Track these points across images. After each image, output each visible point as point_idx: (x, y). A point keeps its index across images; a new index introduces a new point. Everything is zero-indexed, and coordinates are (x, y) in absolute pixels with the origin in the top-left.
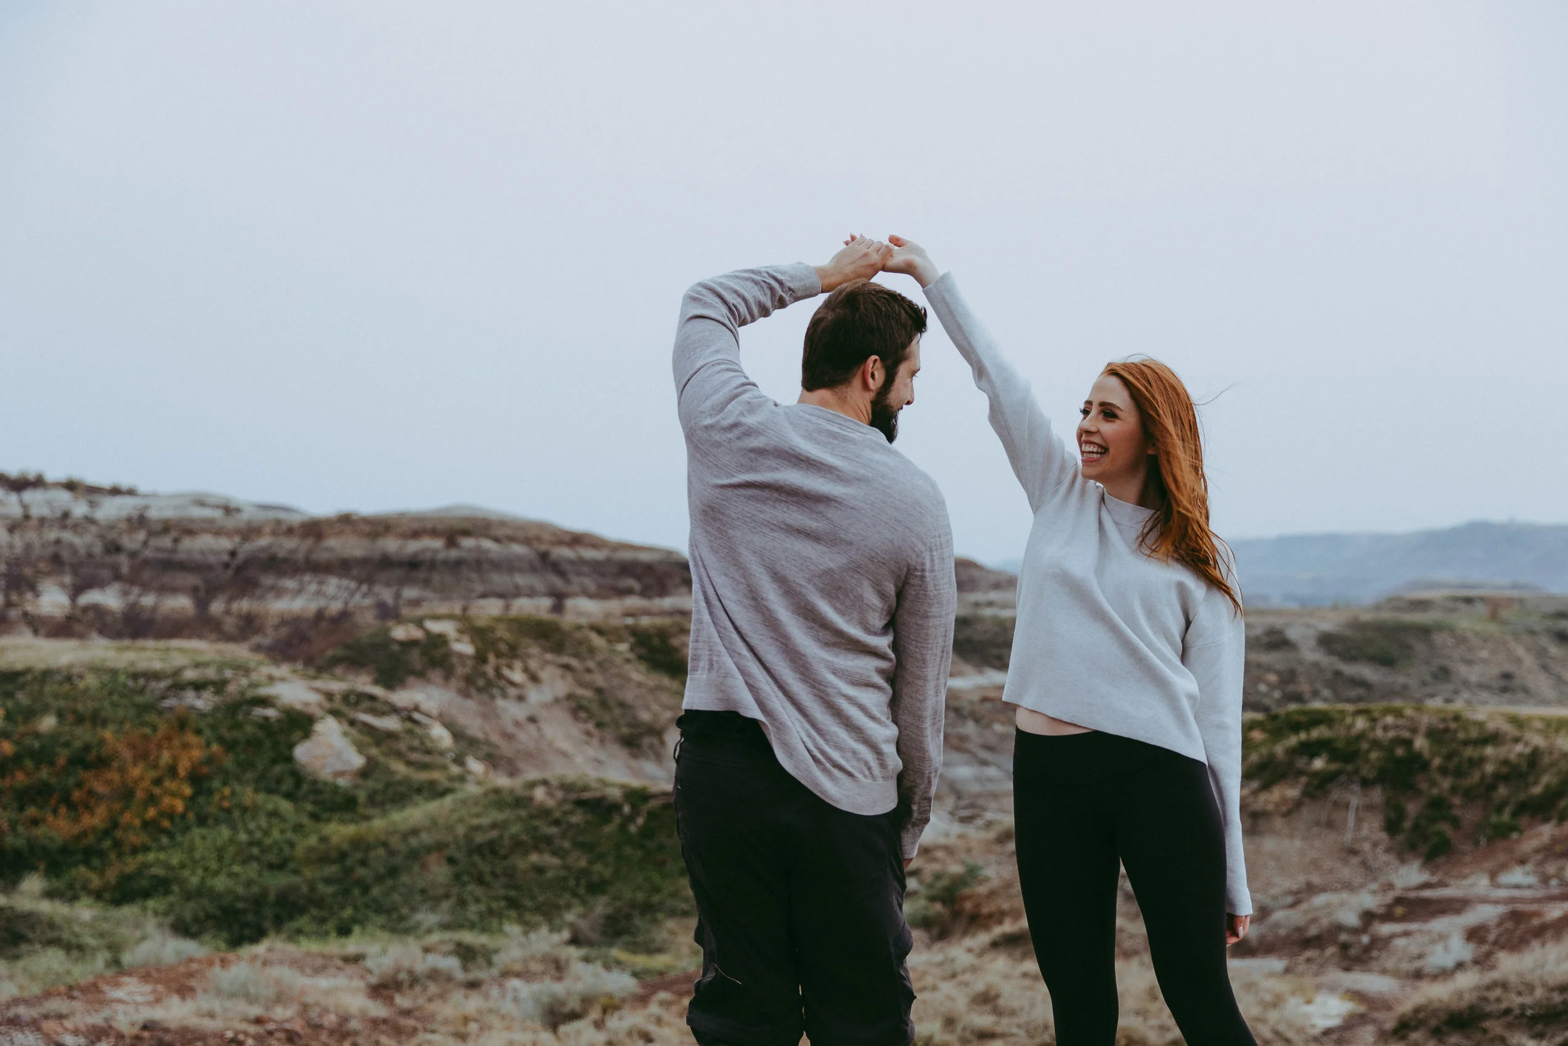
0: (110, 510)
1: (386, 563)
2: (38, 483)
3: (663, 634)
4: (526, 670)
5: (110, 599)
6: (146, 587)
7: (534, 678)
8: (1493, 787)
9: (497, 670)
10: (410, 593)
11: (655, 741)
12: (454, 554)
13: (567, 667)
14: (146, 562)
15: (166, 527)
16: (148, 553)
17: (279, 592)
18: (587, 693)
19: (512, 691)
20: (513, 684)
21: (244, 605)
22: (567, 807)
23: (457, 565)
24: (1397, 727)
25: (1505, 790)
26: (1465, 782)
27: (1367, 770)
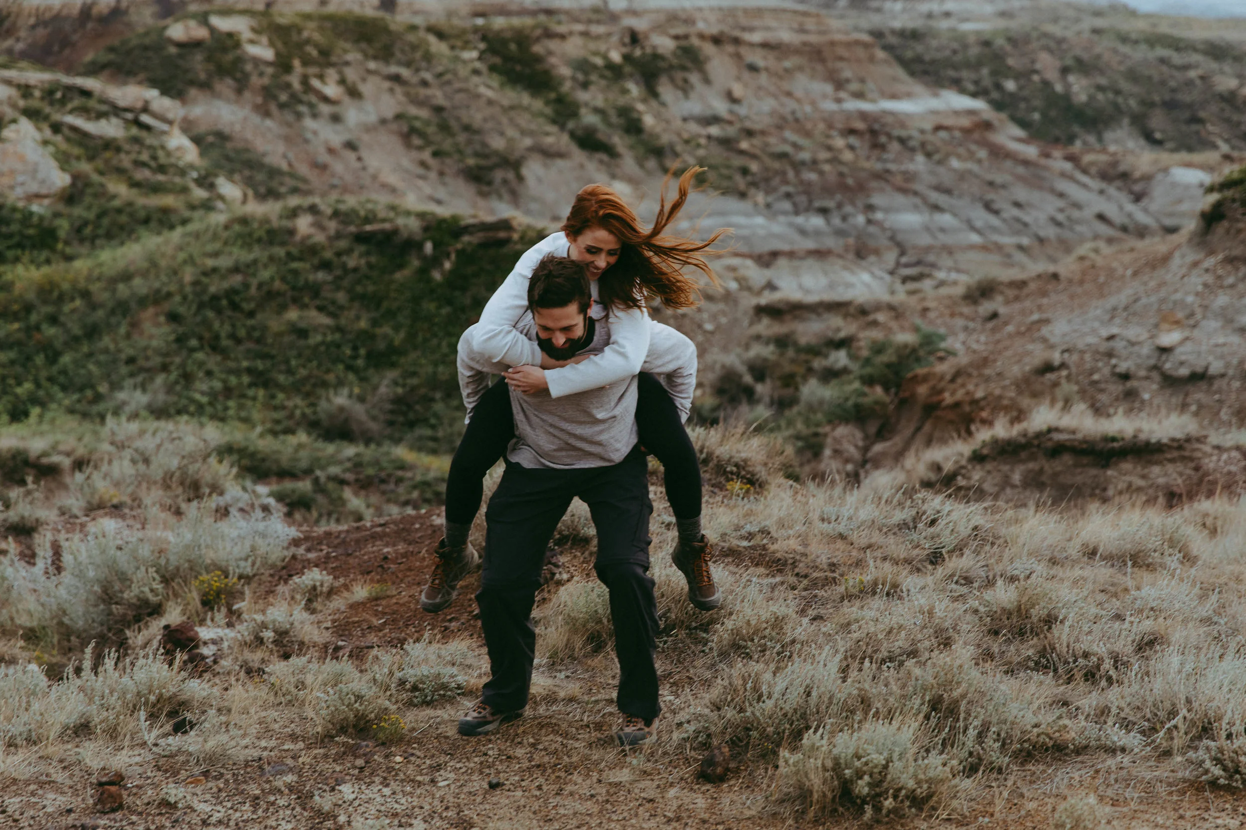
3: (522, 39)
4: (342, 82)
7: (354, 93)
9: (305, 81)
11: (511, 175)
13: (396, 79)
18: (424, 113)
19: (325, 109)
20: (326, 99)
22: (343, 244)
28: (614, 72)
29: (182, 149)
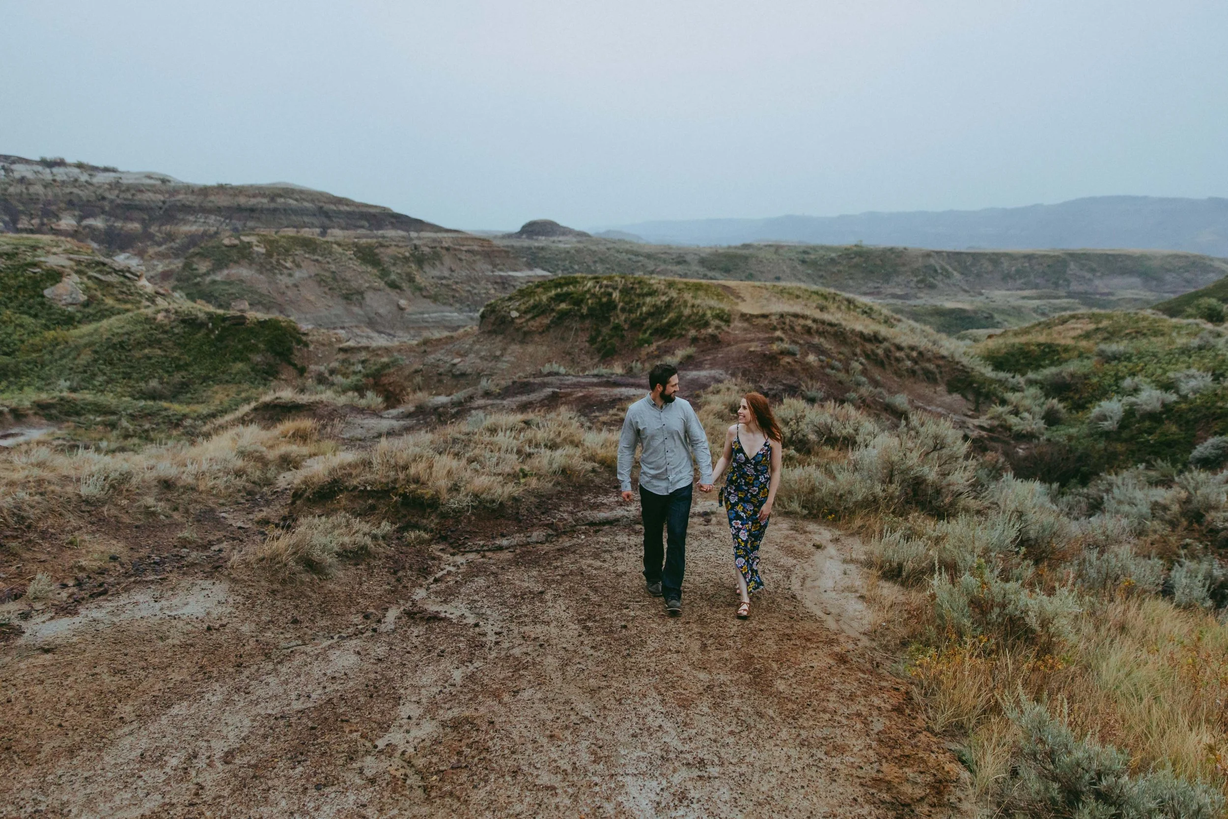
0: (100, 178)
1: (239, 209)
2: (61, 163)
3: (370, 247)
4: (293, 262)
5: (98, 223)
6: (117, 217)
7: (298, 266)
8: (645, 319)
9: (278, 261)
10: (250, 224)
11: (359, 297)
12: (272, 205)
13: (317, 261)
14: (118, 206)
15: (128, 189)
16: (119, 201)
17: (186, 222)
18: (327, 274)
19: (285, 271)
20: (286, 268)
21: (168, 228)
23: (275, 210)
24: (607, 286)
25: (649, 321)
26: (633, 316)
27: (585, 311)
28: (406, 260)
29: (144, 287)
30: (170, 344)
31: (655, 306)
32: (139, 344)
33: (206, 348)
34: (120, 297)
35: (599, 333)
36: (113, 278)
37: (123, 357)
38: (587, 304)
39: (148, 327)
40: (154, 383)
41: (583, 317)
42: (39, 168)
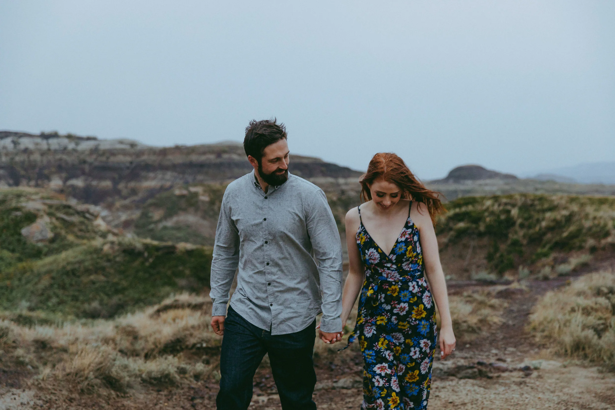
0: (85, 146)
1: (191, 165)
2: (55, 135)
5: (79, 183)
6: (94, 177)
8: (544, 234)
10: (200, 177)
12: (218, 161)
14: (96, 168)
15: (104, 153)
16: (96, 164)
17: (146, 178)
21: (132, 184)
22: (118, 253)
23: (219, 166)
24: (506, 204)
25: (549, 236)
26: (531, 231)
27: (482, 228)
29: (99, 225)
30: (112, 271)
31: (555, 220)
32: (88, 271)
33: (141, 274)
34: (79, 234)
35: (497, 249)
36: (75, 219)
37: (73, 283)
38: (485, 221)
39: (95, 256)
40: (95, 304)
41: (481, 235)
42: (39, 140)
